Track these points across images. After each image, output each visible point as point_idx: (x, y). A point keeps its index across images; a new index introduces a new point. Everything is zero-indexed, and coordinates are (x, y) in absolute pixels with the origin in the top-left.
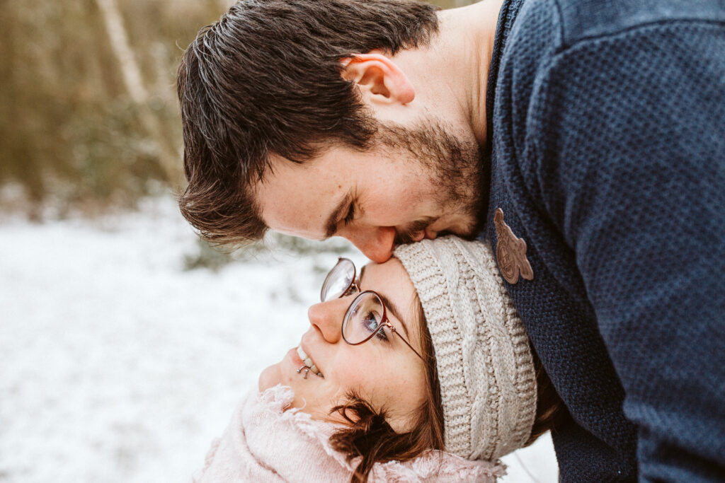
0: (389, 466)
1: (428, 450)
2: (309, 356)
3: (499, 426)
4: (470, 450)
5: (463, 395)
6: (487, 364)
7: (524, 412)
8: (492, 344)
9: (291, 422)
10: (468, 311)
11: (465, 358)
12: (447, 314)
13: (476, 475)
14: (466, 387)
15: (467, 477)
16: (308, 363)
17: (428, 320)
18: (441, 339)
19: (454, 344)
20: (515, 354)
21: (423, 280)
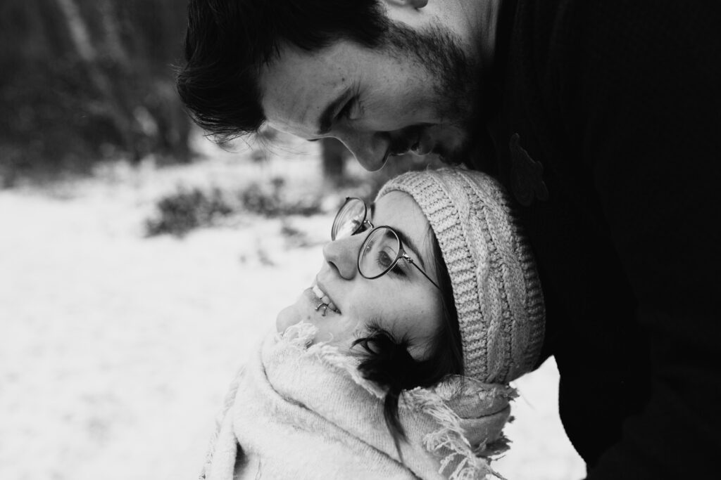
0: (415, 392)
1: (448, 375)
2: (326, 294)
3: (513, 348)
4: (486, 373)
5: (479, 320)
6: (500, 290)
7: (534, 334)
8: (503, 270)
9: (318, 356)
10: (480, 240)
11: (480, 284)
12: (460, 244)
13: (494, 396)
14: (481, 313)
15: (486, 399)
16: (325, 300)
17: (442, 251)
18: (456, 268)
19: (468, 272)
20: (525, 280)
21: (436, 212)
